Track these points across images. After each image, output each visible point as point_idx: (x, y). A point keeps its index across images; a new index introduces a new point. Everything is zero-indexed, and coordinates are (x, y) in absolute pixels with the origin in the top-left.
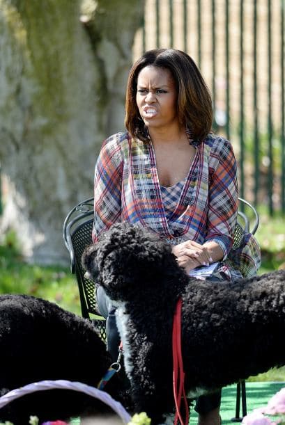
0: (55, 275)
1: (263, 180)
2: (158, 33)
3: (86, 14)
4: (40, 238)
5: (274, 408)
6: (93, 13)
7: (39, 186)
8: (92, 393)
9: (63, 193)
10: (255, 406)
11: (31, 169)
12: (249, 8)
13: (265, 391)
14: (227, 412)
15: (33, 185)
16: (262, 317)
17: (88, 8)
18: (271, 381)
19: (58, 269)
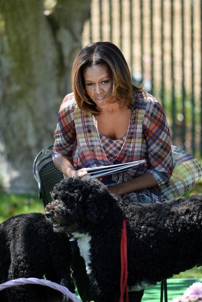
0: (26, 201)
1: (178, 131)
2: (101, 23)
3: (48, 9)
4: (15, 174)
5: (188, 297)
6: (53, 8)
7: (14, 136)
8: (55, 287)
9: (32, 141)
10: (174, 296)
11: (8, 123)
12: (167, 5)
13: (180, 285)
14: (153, 300)
15: (10, 134)
16: (185, 228)
17: (50, 5)
18: (185, 278)
19: (29, 197)
